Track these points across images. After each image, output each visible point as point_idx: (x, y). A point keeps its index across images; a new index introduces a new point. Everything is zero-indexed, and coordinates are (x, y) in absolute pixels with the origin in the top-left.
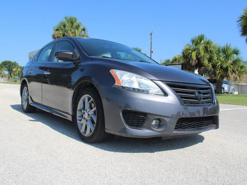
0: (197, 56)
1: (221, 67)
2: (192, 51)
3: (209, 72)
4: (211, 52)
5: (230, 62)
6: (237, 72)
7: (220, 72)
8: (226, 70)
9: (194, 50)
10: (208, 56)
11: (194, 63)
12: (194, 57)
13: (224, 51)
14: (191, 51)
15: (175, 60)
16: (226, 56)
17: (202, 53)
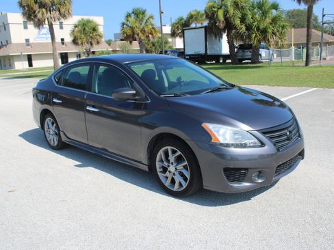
0: (225, 16)
1: (258, 29)
2: (218, 8)
3: (242, 36)
4: (243, 8)
5: (268, 20)
6: (277, 34)
7: (256, 36)
8: (264, 31)
9: (221, 8)
10: (240, 15)
11: (222, 26)
12: (221, 17)
13: (260, 6)
14: (216, 9)
15: (191, 17)
16: (263, 13)
17: (231, 11)
